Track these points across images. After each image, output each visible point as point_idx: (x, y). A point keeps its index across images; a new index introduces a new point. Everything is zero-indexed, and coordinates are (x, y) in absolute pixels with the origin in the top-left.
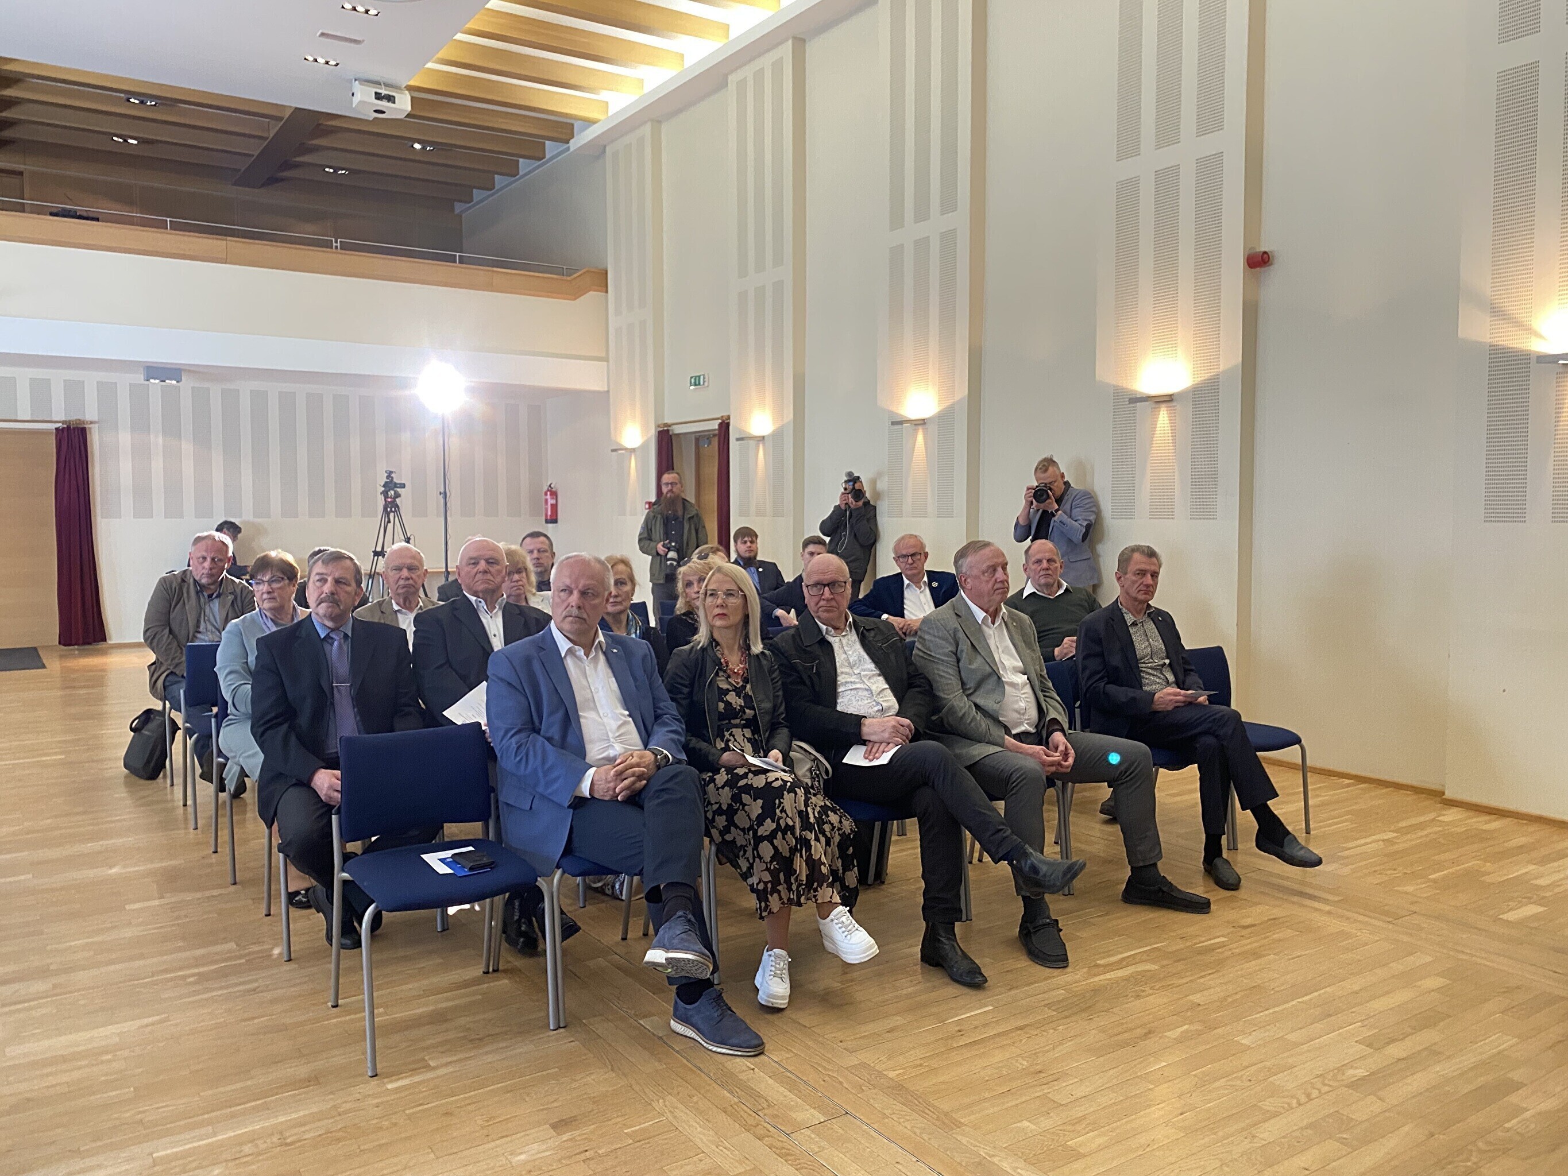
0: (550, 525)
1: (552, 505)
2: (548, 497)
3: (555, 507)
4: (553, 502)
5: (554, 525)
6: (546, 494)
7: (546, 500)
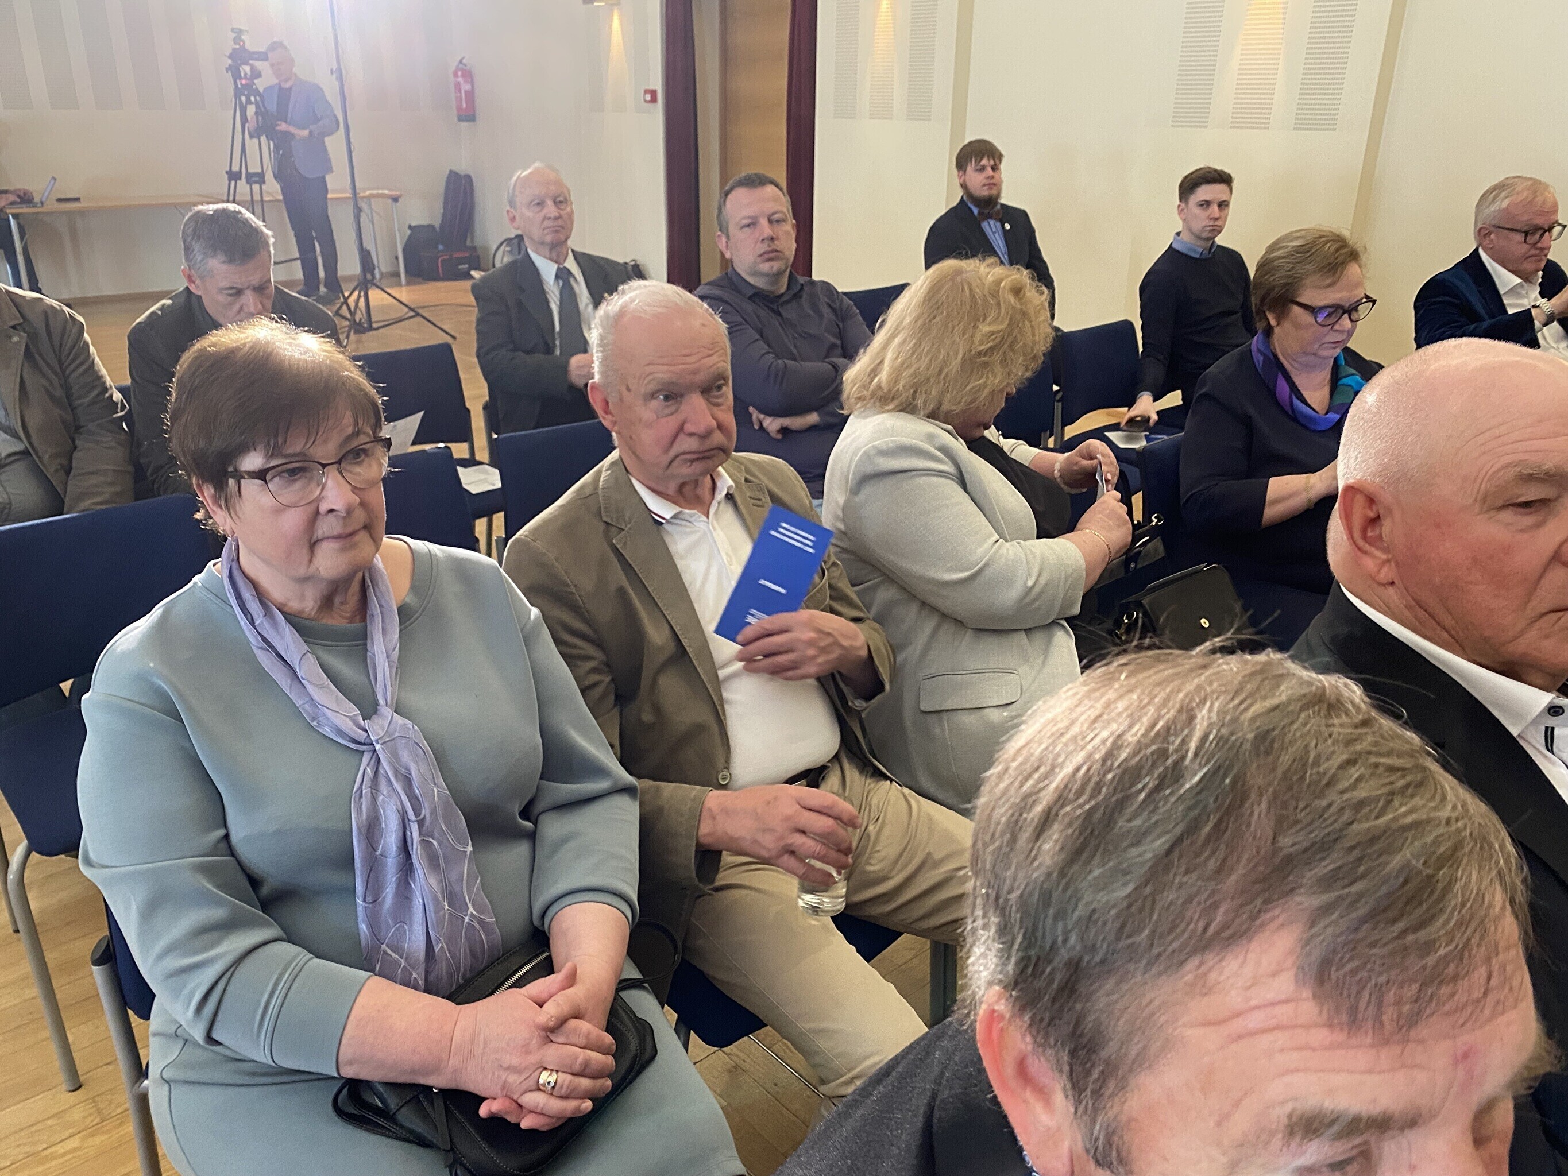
0: (464, 124)
1: (466, 92)
2: (460, 79)
3: (470, 95)
4: (468, 87)
5: (472, 124)
6: (456, 75)
7: (458, 86)
